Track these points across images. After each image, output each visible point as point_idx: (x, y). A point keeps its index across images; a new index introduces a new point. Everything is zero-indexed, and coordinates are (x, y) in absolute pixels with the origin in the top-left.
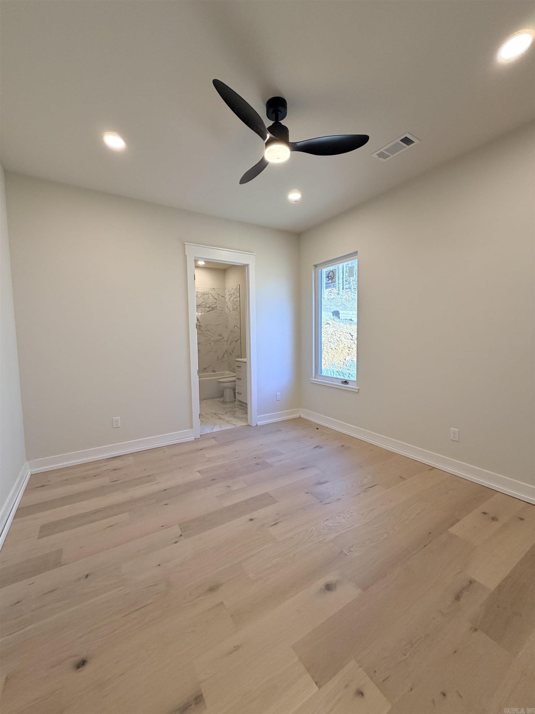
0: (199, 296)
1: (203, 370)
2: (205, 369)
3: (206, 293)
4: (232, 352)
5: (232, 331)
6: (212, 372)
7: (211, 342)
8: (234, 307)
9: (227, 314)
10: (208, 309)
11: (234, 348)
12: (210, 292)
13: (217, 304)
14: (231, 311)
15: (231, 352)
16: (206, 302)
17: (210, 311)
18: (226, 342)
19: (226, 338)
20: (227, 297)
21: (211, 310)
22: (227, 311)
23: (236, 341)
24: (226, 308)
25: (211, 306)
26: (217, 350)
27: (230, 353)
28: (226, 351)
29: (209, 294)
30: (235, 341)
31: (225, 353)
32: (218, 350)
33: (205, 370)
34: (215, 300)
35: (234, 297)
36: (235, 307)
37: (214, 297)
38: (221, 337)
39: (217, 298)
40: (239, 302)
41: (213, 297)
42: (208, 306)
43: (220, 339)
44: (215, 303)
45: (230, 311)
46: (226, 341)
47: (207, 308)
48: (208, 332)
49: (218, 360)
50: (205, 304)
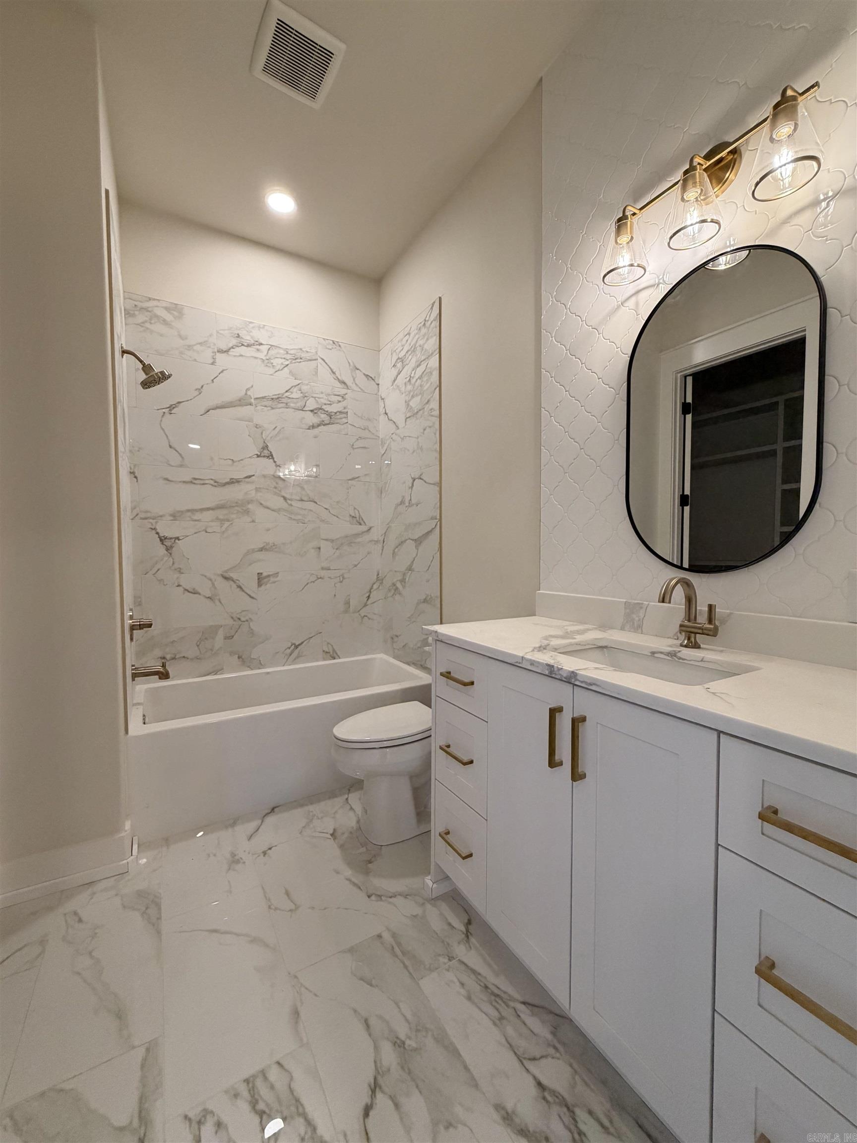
0: (277, 362)
1: (289, 651)
2: (297, 647)
3: (308, 356)
4: (403, 581)
5: (402, 503)
6: (324, 659)
7: (323, 544)
8: (411, 404)
9: (383, 444)
10: (312, 419)
11: (410, 569)
12: (322, 353)
13: (344, 404)
14: (401, 424)
15: (399, 585)
16: (305, 388)
17: (319, 425)
18: (380, 546)
19: (376, 534)
20: (387, 374)
21: (322, 424)
22: (383, 428)
23: (418, 542)
24: (383, 418)
25: (324, 407)
26: (342, 575)
27: (394, 585)
28: (380, 579)
29: (317, 360)
30: (415, 540)
31: (375, 587)
32: (345, 576)
33: (297, 651)
34: (338, 385)
35: (413, 364)
36: (415, 403)
37: (338, 374)
38: (363, 528)
39: (349, 382)
40: (436, 374)
41: (334, 373)
42: (311, 404)
43: (357, 535)
44: (340, 398)
45: (398, 428)
46: (377, 542)
47: (311, 414)
48: (311, 505)
49: (346, 611)
50: (299, 395)
